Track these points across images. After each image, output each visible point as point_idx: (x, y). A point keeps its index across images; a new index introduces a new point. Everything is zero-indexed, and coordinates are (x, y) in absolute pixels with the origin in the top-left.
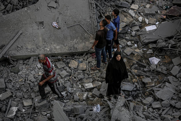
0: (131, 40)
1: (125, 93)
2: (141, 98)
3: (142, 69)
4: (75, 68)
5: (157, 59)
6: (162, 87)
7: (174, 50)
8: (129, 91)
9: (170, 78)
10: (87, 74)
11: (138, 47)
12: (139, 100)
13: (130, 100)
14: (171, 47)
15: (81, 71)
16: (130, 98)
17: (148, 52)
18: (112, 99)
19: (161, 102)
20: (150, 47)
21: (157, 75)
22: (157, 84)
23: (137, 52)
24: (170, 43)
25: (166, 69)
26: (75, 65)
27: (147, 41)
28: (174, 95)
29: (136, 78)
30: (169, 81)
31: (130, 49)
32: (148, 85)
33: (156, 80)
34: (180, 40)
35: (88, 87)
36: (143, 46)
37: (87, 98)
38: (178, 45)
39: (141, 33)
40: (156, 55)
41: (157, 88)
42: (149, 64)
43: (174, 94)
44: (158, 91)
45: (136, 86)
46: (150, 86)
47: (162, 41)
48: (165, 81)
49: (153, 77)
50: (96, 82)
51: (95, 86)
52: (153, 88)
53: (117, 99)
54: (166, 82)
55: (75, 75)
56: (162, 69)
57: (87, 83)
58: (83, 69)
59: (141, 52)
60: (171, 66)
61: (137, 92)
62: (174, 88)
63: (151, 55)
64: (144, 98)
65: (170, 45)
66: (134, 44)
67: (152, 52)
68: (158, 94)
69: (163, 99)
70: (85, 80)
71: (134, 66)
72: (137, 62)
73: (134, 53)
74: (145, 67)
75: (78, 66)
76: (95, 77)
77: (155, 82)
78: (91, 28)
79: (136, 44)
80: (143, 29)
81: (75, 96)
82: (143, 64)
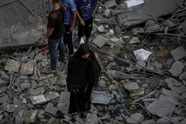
0: (104, 24)
1: (97, 109)
2: (123, 116)
3: (123, 68)
4: (15, 73)
5: (147, 52)
6: (156, 95)
7: (173, 36)
8: (103, 105)
9: (169, 81)
10: (36, 81)
11: (116, 34)
12: (121, 118)
13: (106, 120)
14: (168, 32)
15: (26, 77)
16: (107, 116)
17: (131, 42)
18: (78, 118)
19: (156, 120)
20: (135, 34)
21: (147, 77)
22: (149, 92)
23: (114, 43)
24: (166, 26)
25: (161, 67)
26: (14, 68)
27: (129, 24)
28: (176, 109)
29: (114, 84)
30: (167, 85)
31: (103, 37)
32: (134, 95)
33: (147, 85)
34: (182, 19)
35: (38, 102)
36: (124, 32)
37: (37, 119)
38: (180, 27)
39: (119, 12)
40: (146, 45)
41: (148, 98)
42: (134, 60)
43: (177, 106)
44: (151, 102)
45: (115, 96)
46: (137, 96)
47: (153, 22)
48: (161, 87)
49: (141, 80)
50: (51, 92)
51: (48, 100)
52: (143, 98)
53: (86, 118)
54: (163, 88)
55: (16, 84)
56: (155, 67)
57: (36, 95)
58: (28, 73)
59: (120, 42)
60: (169, 62)
61: (117, 106)
62: (175, 97)
63: (137, 46)
64: (128, 115)
65: (166, 29)
66: (108, 29)
67: (139, 42)
68: (150, 108)
69: (159, 116)
70: (32, 91)
71: (110, 64)
72: (115, 59)
73: (109, 43)
74: (128, 65)
75: (20, 69)
76: (48, 84)
77: (145, 88)
78: (39, 6)
79: (112, 29)
80: (122, 5)
81: (17, 117)
82: (124, 60)
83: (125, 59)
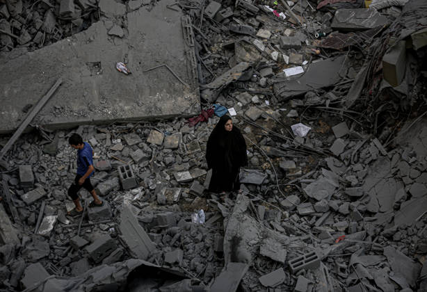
0: (258, 94)
1: (249, 189)
2: (277, 197)
3: (279, 144)
4: (158, 145)
5: (306, 127)
6: (315, 176)
7: (336, 111)
8: (256, 185)
9: (329, 160)
10: (180, 155)
11: (272, 106)
12: (274, 201)
13: (258, 201)
14: (330, 105)
15: (170, 151)
16: (259, 198)
17: (289, 115)
18: (226, 199)
19: (313, 204)
20: (293, 106)
21: (306, 155)
22: (307, 172)
23: (270, 115)
24: (327, 99)
25: (321, 145)
26: (158, 140)
27: (287, 95)
28: (336, 191)
29: (268, 162)
30: (327, 165)
31: (257, 109)
32: (290, 174)
33: (304, 164)
34: (346, 92)
35: (182, 179)
36: (280, 104)
37: (181, 197)
38: (343, 101)
39: (276, 81)
40: (304, 119)
41: (306, 178)
42: (291, 135)
43: (337, 188)
44: (309, 183)
45: (269, 175)
46: (293, 176)
47: (313, 94)
48: (320, 167)
49: (298, 158)
50: (197, 169)
51: (194, 177)
52: (300, 179)
53: (236, 198)
54: (323, 169)
55: (159, 158)
56: (314, 144)
57: (181, 171)
58: (172, 147)
59: (276, 115)
60: (330, 139)
61: (271, 186)
62: (336, 179)
63: (295, 120)
64: (282, 197)
65: (328, 102)
66: (263, 100)
67: (297, 115)
68: (308, 190)
69: (318, 198)
70: (176, 167)
71: (265, 140)
72: (270, 133)
73: (263, 116)
74: (284, 141)
75: (163, 141)
76: (195, 159)
77: (303, 168)
78: (187, 72)
79: (267, 100)
80: (280, 74)
81: (159, 195)
82: (280, 136)
83: (281, 134)
